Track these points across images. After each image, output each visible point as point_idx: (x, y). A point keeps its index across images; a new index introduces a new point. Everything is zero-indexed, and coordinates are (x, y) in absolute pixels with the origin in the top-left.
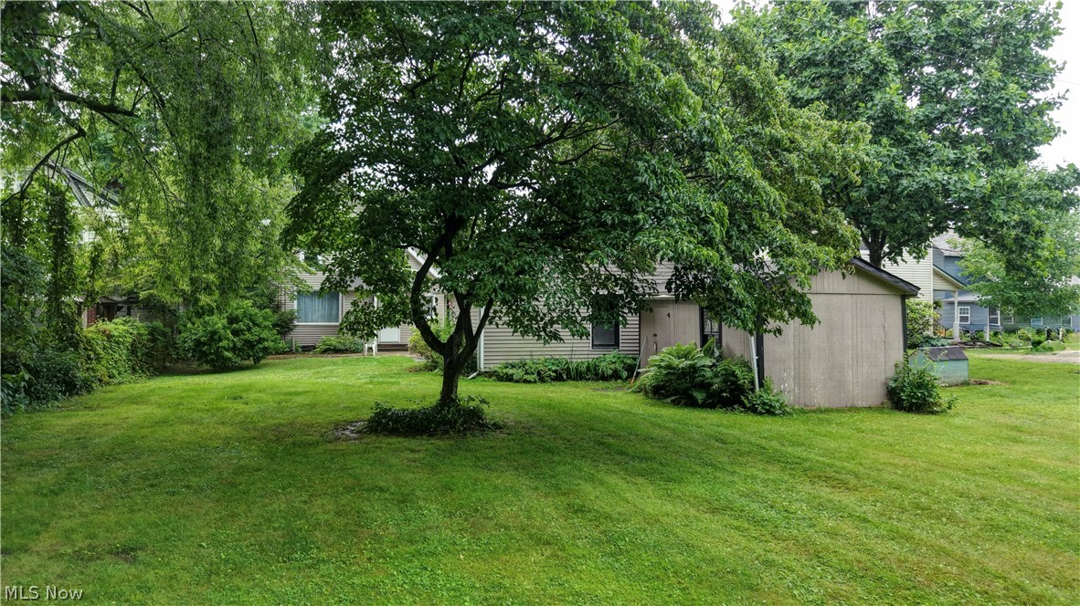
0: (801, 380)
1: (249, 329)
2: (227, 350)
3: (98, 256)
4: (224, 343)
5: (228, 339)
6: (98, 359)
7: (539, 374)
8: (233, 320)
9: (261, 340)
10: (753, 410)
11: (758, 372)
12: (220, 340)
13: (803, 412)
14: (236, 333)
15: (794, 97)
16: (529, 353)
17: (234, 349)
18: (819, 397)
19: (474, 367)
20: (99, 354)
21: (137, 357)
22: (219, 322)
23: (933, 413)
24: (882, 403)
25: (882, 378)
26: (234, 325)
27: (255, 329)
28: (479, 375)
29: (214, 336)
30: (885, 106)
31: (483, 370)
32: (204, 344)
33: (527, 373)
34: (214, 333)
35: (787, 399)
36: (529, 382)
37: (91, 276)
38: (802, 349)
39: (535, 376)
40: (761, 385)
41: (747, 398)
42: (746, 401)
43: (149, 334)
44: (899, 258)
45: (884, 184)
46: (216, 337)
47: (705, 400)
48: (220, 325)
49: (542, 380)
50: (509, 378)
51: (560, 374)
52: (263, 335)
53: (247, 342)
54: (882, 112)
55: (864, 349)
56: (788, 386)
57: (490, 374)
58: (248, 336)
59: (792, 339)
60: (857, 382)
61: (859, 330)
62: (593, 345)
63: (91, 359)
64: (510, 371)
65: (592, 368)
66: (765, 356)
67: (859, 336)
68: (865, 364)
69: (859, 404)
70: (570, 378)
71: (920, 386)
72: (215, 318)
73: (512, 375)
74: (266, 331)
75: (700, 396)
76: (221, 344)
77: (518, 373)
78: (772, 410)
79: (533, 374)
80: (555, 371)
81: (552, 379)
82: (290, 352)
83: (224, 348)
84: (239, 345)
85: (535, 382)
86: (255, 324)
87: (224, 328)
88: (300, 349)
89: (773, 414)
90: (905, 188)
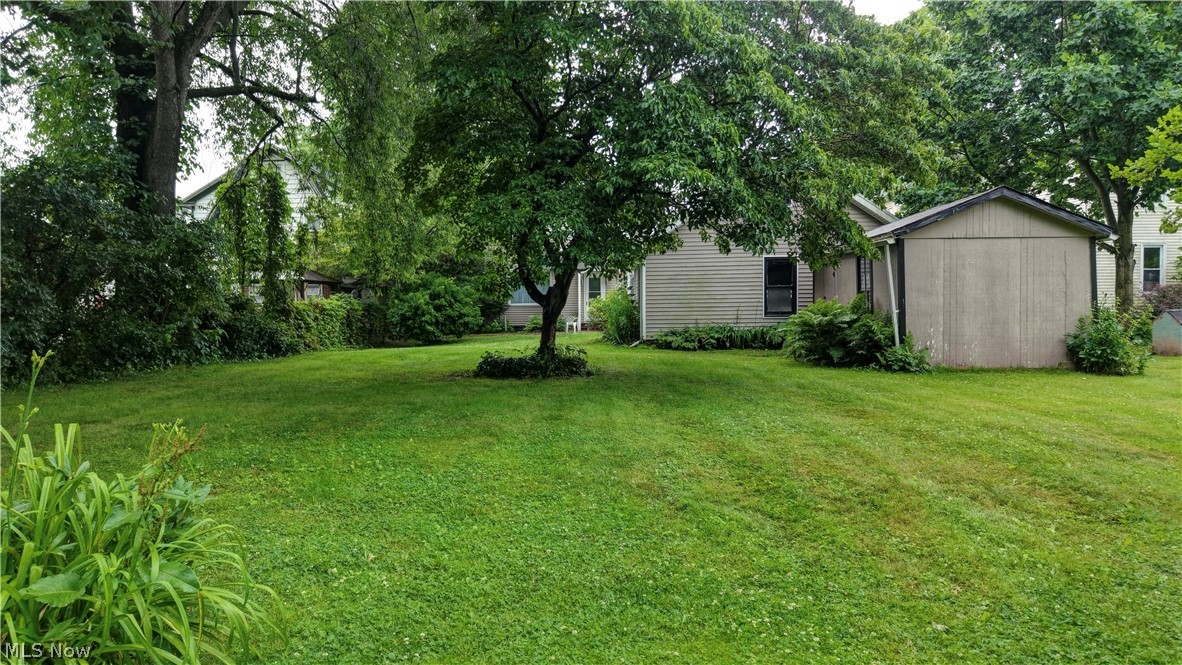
0: (951, 336)
1: (451, 306)
2: (429, 324)
3: (304, 235)
4: (427, 318)
5: (430, 314)
6: (308, 329)
7: (700, 341)
8: (434, 296)
9: (462, 316)
10: (888, 368)
11: (899, 327)
12: (423, 315)
13: (949, 371)
14: (438, 308)
15: (995, 17)
16: (693, 321)
17: (437, 323)
18: (975, 356)
19: (637, 337)
20: (309, 324)
21: (351, 330)
22: (421, 298)
23: (1120, 374)
24: (1060, 364)
25: (1060, 334)
26: (437, 301)
27: (457, 305)
28: (640, 343)
29: (417, 311)
30: (1105, 15)
31: (645, 338)
32: (409, 319)
33: (686, 341)
34: (417, 308)
35: (935, 356)
36: (688, 349)
37: (299, 253)
38: (953, 302)
39: (696, 344)
40: (902, 341)
41: (882, 355)
42: (881, 359)
43: (363, 309)
44: (1156, 204)
45: (1105, 110)
46: (419, 312)
47: (841, 358)
48: (422, 300)
49: (702, 347)
50: (668, 346)
51: (724, 342)
52: (464, 311)
53: (449, 317)
54: (1102, 22)
55: (1037, 301)
56: (936, 342)
57: (650, 343)
58: (449, 311)
59: (941, 291)
60: (1026, 340)
61: (1030, 279)
62: (766, 313)
63: (301, 328)
64: (670, 339)
65: (759, 336)
66: (908, 310)
67: (1030, 287)
68: (1037, 318)
69: (1029, 364)
70: (733, 345)
71: (1101, 343)
72: (418, 294)
73: (671, 342)
74: (467, 308)
75: (836, 354)
76: (423, 319)
77: (677, 340)
78: (907, 367)
79: (693, 341)
80: (718, 339)
81: (713, 347)
82: (503, 331)
83: (427, 322)
84: (441, 319)
85: (694, 349)
86: (456, 301)
87: (427, 304)
88: (512, 329)
89: (908, 371)
90: (1134, 114)
